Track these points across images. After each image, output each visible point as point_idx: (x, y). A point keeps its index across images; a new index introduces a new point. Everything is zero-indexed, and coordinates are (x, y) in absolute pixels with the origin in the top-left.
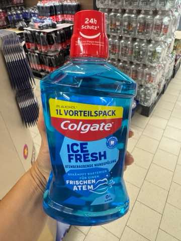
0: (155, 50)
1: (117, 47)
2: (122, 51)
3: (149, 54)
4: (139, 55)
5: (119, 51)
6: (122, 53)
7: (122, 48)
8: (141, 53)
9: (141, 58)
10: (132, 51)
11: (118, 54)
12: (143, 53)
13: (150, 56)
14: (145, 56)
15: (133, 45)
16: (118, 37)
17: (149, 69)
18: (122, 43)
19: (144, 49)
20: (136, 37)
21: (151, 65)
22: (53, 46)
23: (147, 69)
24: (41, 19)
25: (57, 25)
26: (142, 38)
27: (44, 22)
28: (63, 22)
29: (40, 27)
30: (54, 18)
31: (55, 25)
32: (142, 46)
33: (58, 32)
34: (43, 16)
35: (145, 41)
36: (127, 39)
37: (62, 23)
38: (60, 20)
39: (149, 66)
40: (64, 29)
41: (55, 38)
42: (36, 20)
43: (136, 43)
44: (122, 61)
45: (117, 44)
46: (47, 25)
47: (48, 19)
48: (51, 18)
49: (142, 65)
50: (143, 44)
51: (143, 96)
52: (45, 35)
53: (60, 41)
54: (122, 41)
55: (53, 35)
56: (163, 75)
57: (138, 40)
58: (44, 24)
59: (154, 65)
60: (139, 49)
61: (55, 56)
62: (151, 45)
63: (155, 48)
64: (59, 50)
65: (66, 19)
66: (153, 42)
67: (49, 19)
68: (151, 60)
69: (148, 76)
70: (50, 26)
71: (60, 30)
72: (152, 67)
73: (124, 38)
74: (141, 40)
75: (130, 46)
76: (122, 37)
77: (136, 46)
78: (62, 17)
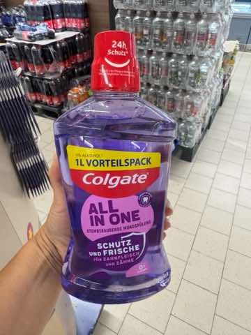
0: (199, 70)
1: (145, 66)
2: (153, 71)
3: (191, 75)
4: (177, 76)
5: (148, 72)
6: (152, 75)
7: (153, 68)
8: (180, 73)
9: (180, 82)
10: (167, 71)
11: (147, 75)
12: (182, 74)
13: (191, 78)
14: (185, 79)
15: (167, 63)
16: (146, 52)
17: (191, 95)
18: (152, 61)
19: (183, 67)
20: (172, 50)
21: (194, 90)
22: (51, 66)
23: (188, 96)
24: (31, 25)
25: (56, 34)
26: (180, 53)
27: (36, 30)
28: (65, 29)
29: (30, 37)
30: (50, 24)
31: (53, 34)
32: (182, 65)
33: (58, 45)
34: (34, 21)
35: (185, 57)
36: (159, 54)
37: (63, 31)
38: (60, 27)
39: (191, 92)
40: (66, 40)
41: (54, 53)
42: (24, 27)
43: (173, 60)
44: (153, 85)
45: (146, 62)
46: (41, 34)
47: (41, 24)
48: (46, 23)
49: (180, 91)
50: (183, 62)
51: (183, 134)
52: (39, 50)
53: (60, 58)
54: (153, 57)
55: (51, 49)
56: (208, 104)
57: (175, 55)
58: (35, 33)
59: (197, 90)
60: (177, 67)
61: (55, 80)
62: (193, 63)
63: (199, 66)
64: (61, 71)
65: (69, 25)
66: (196, 58)
67: (44, 25)
68: (194, 83)
69: (189, 106)
70: (45, 36)
71: (60, 42)
72: (194, 93)
73: (154, 53)
74: (180, 56)
75: (163, 65)
76: (152, 51)
77: (172, 63)
78: (61, 22)
